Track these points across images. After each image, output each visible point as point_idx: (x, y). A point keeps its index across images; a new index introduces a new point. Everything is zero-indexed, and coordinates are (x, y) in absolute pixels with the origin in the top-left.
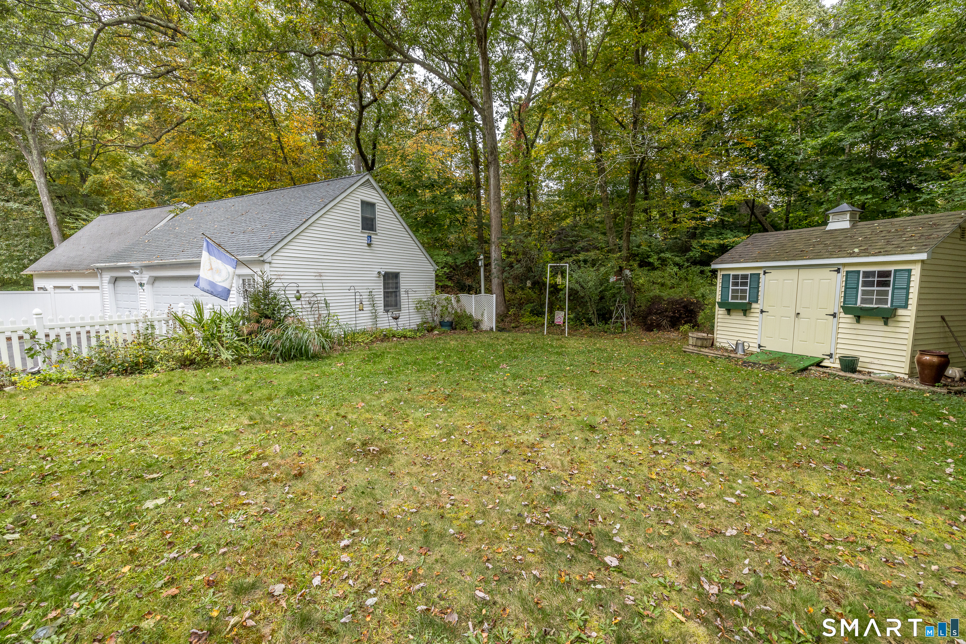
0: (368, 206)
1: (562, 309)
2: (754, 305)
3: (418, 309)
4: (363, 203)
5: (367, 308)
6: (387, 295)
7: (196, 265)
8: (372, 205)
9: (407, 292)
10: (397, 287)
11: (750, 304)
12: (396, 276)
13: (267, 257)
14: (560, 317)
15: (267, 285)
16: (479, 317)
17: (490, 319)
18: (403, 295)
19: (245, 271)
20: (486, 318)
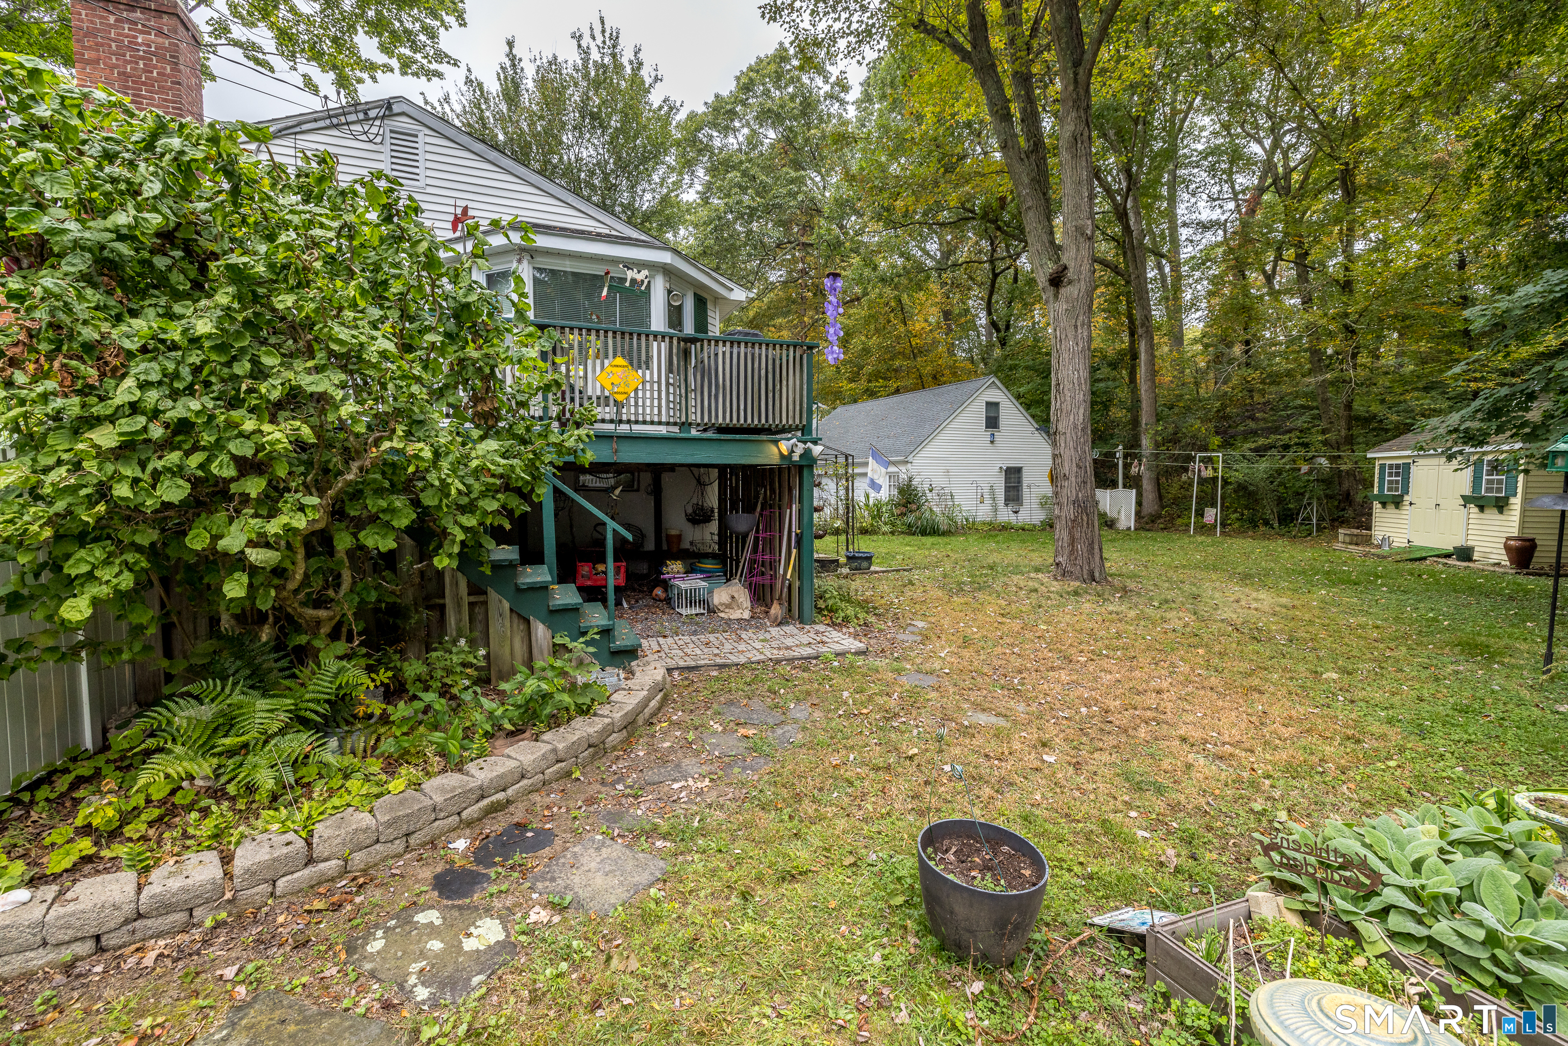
0: (992, 406)
1: (1213, 505)
2: (1406, 498)
3: (1042, 505)
4: (988, 404)
5: (988, 501)
6: (1007, 489)
7: (866, 464)
8: (996, 405)
9: (1029, 487)
10: (1019, 481)
11: (1402, 496)
12: (1019, 470)
13: (910, 459)
14: (1211, 515)
15: (910, 479)
16: (1115, 515)
17: (1128, 517)
18: (1025, 490)
19: (892, 469)
20: (1123, 516)
